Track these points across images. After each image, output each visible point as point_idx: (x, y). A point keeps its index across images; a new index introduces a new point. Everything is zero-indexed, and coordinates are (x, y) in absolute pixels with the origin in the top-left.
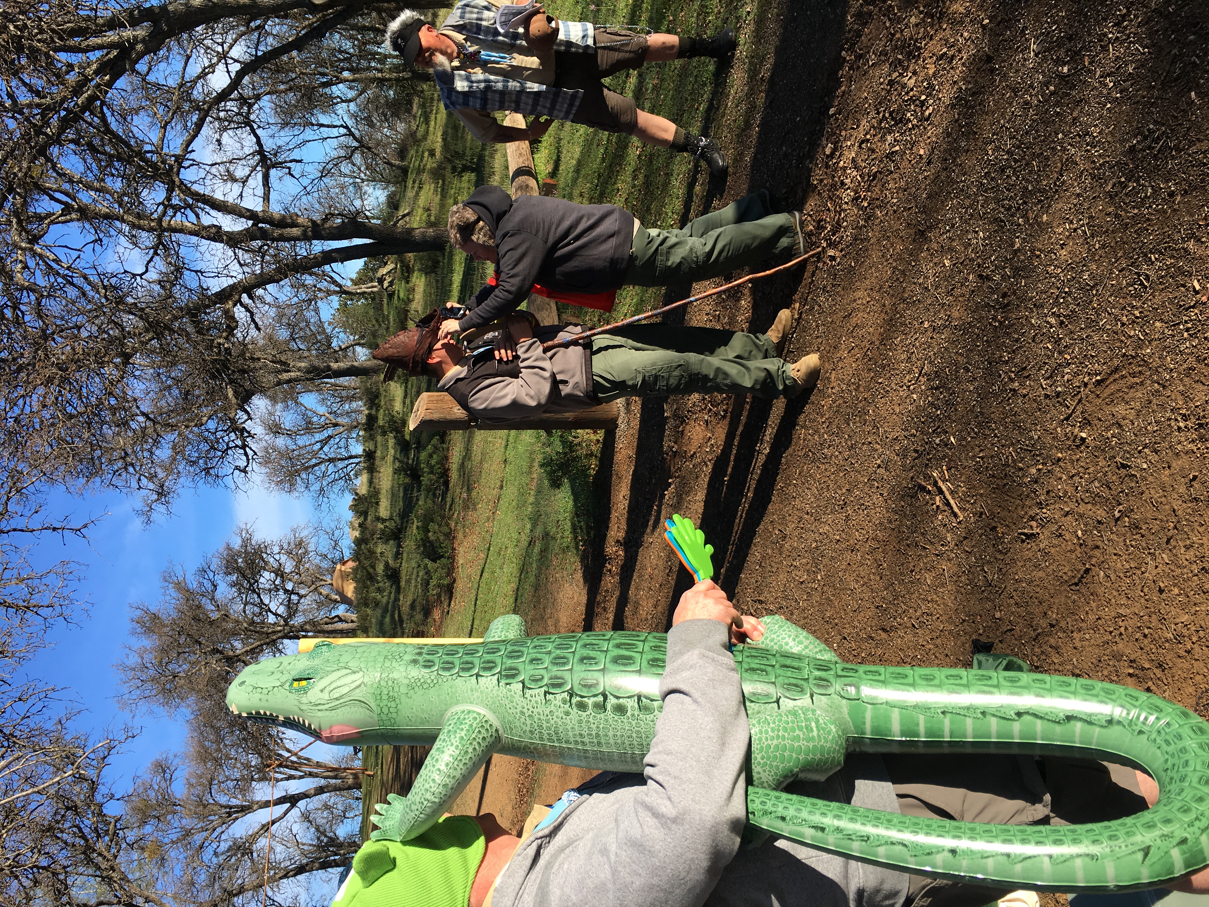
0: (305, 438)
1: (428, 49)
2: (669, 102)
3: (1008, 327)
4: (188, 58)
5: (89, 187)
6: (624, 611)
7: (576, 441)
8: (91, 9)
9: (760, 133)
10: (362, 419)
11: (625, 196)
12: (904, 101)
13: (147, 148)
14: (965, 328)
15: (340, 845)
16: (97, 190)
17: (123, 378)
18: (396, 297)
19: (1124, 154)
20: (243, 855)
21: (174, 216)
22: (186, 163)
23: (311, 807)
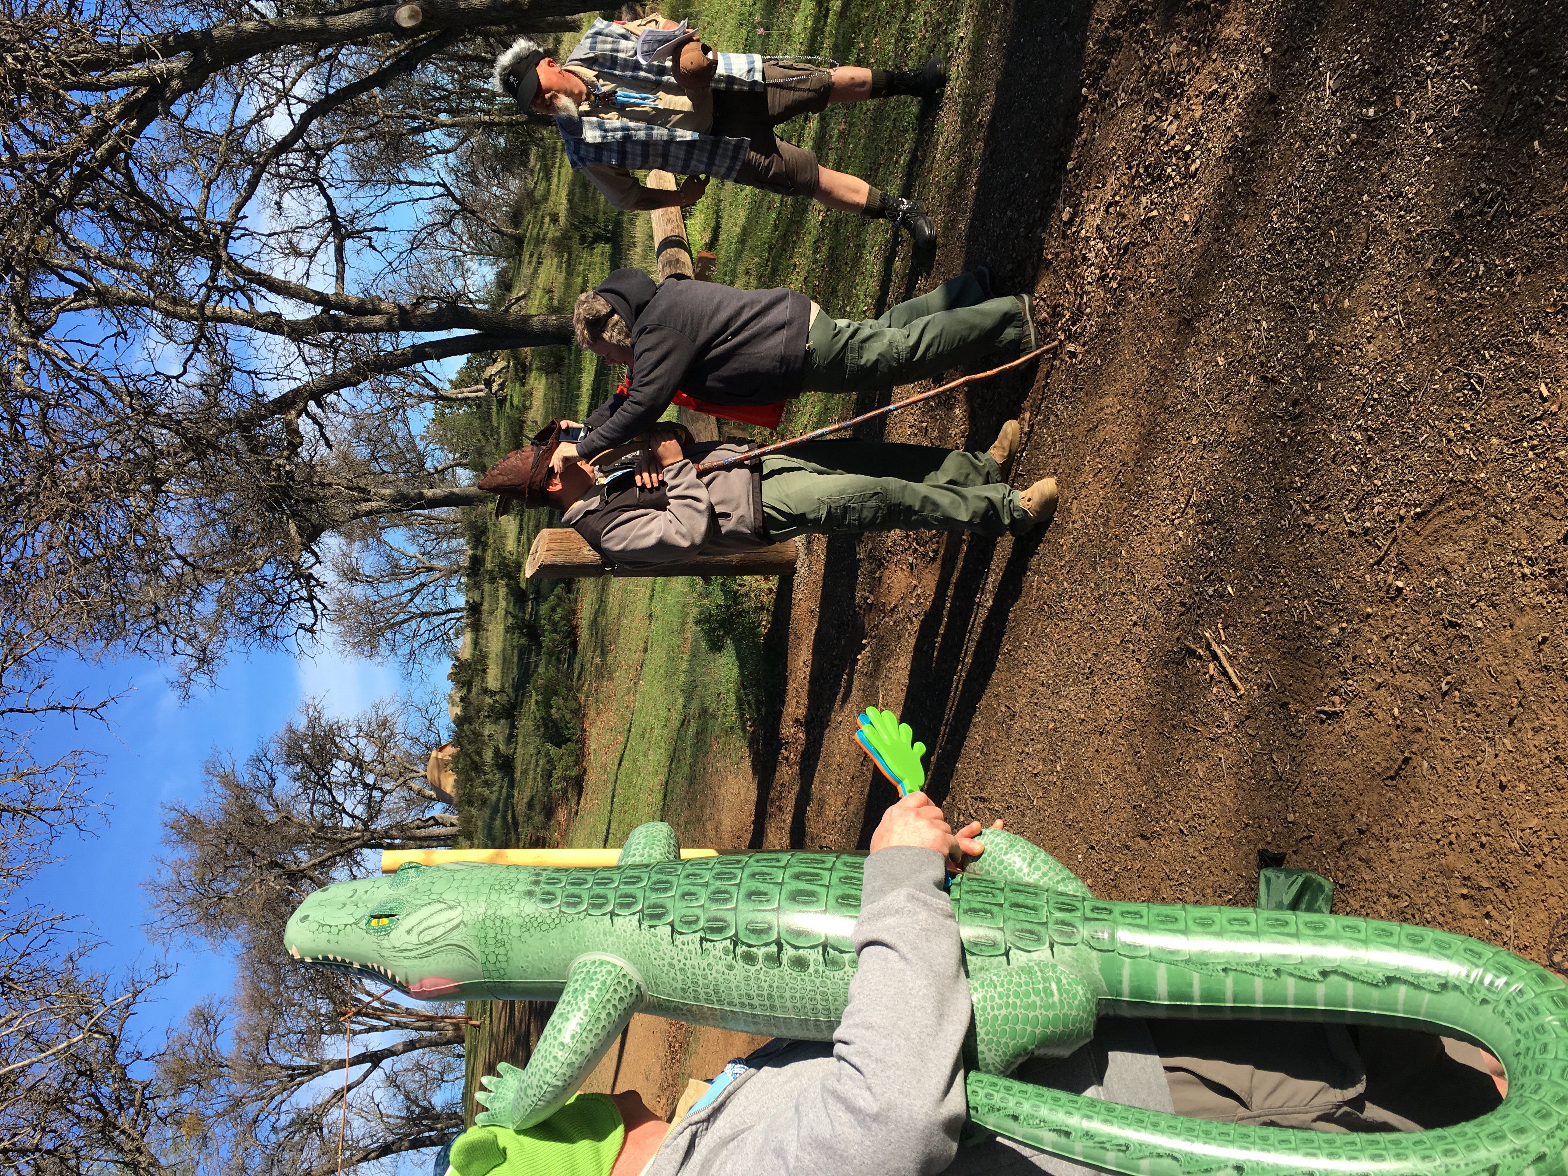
0: (389, 585)
1: (549, 91)
2: (859, 152)
3: (1300, 444)
4: (239, 97)
5: (110, 264)
6: (805, 811)
7: (742, 590)
8: (113, 36)
9: (977, 193)
10: (465, 561)
11: (803, 273)
12: (1163, 152)
13: (186, 213)
14: (1245, 446)
15: (437, 1118)
16: (120, 268)
17: (152, 510)
18: (508, 404)
19: (1448, 221)
20: (309, 1132)
21: (221, 300)
22: (236, 233)
23: (398, 1067)
